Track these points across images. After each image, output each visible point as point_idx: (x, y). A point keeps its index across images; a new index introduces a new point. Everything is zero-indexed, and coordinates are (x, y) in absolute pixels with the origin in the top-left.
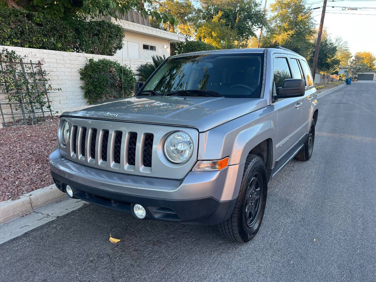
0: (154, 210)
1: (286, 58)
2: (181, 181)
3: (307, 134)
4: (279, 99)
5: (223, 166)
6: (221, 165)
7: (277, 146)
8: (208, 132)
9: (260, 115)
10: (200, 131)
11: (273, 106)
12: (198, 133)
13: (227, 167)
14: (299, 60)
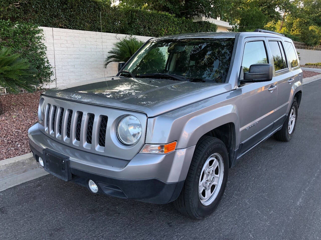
0: (104, 187)
1: (264, 41)
2: (129, 161)
3: (286, 116)
4: (246, 84)
5: (169, 149)
6: (168, 149)
7: (241, 129)
8: (157, 118)
9: (227, 98)
10: (148, 116)
11: (241, 89)
12: (146, 118)
13: (174, 150)
14: (281, 42)
